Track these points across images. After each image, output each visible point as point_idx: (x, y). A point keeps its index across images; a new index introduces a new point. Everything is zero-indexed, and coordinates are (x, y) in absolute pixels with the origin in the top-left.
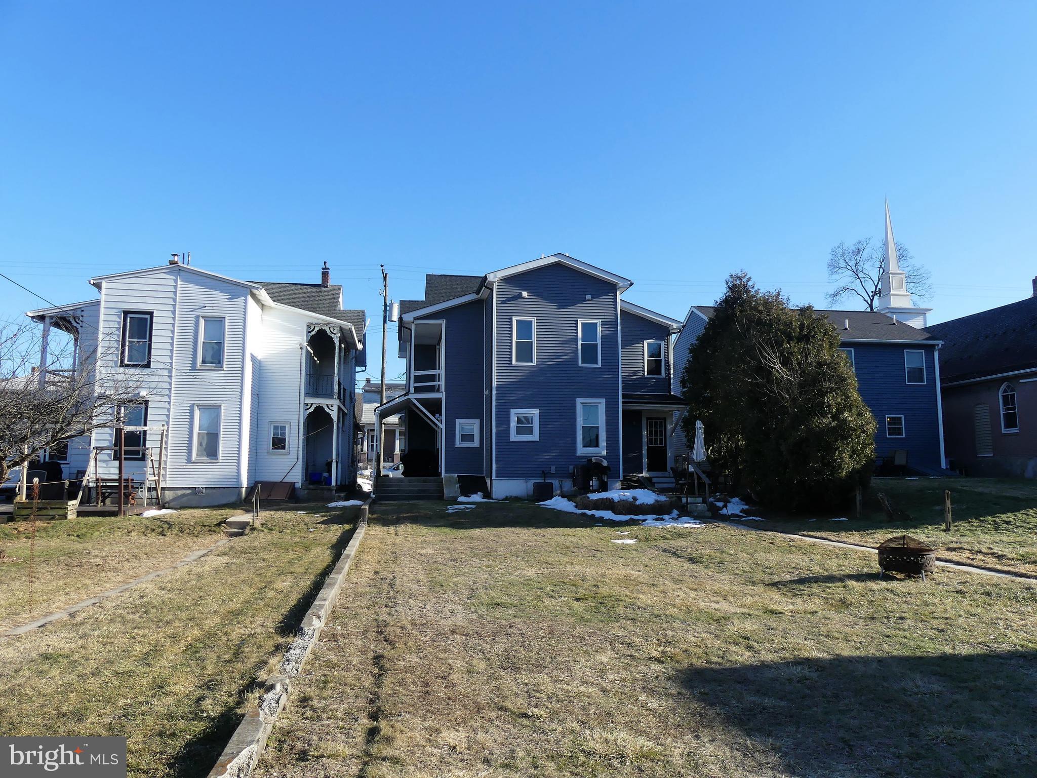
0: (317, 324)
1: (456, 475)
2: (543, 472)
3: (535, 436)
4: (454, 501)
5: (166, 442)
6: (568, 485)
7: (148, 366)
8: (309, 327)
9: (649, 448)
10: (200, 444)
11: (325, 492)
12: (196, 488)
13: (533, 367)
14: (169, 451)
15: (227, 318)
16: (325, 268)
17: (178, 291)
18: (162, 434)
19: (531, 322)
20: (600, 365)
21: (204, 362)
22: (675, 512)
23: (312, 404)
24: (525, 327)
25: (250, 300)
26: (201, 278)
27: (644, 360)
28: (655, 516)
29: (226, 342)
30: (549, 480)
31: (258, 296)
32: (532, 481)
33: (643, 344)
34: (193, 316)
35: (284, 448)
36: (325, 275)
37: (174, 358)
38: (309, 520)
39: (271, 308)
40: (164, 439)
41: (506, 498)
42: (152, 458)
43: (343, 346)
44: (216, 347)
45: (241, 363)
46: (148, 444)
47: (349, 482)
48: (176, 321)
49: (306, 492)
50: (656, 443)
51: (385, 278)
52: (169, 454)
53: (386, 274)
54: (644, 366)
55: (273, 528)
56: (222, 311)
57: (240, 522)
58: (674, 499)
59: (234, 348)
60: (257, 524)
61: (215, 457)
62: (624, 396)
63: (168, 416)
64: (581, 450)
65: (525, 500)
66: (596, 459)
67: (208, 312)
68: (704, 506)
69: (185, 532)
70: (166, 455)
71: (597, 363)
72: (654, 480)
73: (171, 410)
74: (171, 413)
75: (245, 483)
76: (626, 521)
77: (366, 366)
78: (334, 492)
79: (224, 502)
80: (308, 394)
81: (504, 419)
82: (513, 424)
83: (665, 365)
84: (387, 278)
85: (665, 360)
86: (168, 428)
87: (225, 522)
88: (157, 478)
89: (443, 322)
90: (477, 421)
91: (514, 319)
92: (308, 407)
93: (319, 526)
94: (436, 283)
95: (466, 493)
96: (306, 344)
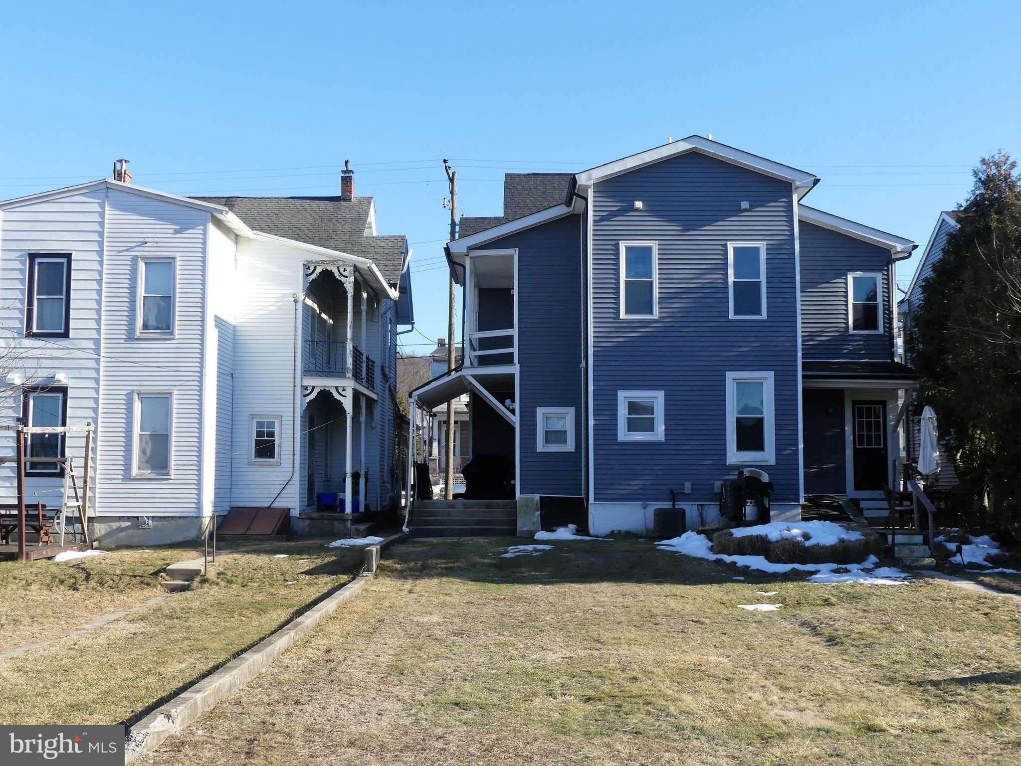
0: (318, 262)
1: (539, 495)
2: (672, 491)
3: (659, 433)
4: (529, 538)
5: (94, 450)
6: (712, 512)
7: (66, 335)
8: (306, 267)
9: (855, 450)
10: (143, 451)
11: (336, 523)
12: (138, 517)
13: (655, 321)
14: (98, 462)
15: (178, 258)
16: (347, 171)
17: (106, 221)
18: (88, 437)
19: (650, 248)
20: (764, 316)
21: (146, 327)
22: (873, 558)
23: (313, 388)
24: (638, 258)
25: (212, 229)
26: (139, 199)
27: (847, 306)
28: (834, 566)
29: (178, 295)
30: (680, 505)
31: (225, 223)
32: (654, 506)
33: (846, 279)
34: (129, 258)
35: (272, 456)
36: (346, 181)
37: (103, 322)
38: (288, 567)
39: (249, 240)
40: (91, 445)
41: (612, 534)
42: (72, 474)
43: (365, 295)
44: (162, 303)
45: (199, 328)
46: (68, 453)
47: (382, 507)
48: (105, 267)
49: (307, 522)
50: (869, 443)
51: (452, 180)
52: (98, 467)
53: (453, 174)
54: (847, 315)
55: (234, 579)
56: (171, 249)
57: (187, 570)
58: (872, 538)
59: (190, 305)
60: (212, 574)
61: (164, 471)
62: (805, 366)
63: (95, 410)
64: (734, 456)
65: (641, 537)
66: (750, 472)
67: (150, 251)
68: (925, 549)
69: (106, 585)
70: (95, 469)
71: (759, 312)
72: (863, 504)
73: (101, 401)
74: (100, 406)
75: (208, 511)
76: (786, 573)
77: (413, 324)
78: (349, 523)
79: (180, 538)
80: (308, 372)
81: (607, 407)
82: (623, 412)
83: (884, 313)
84: (455, 179)
85: (884, 305)
86: (96, 428)
87: (164, 570)
88: (80, 503)
89: (514, 253)
90: (571, 411)
91: (623, 246)
92: (308, 392)
93: (303, 577)
94: (519, 187)
95: (548, 524)
96: (301, 296)
